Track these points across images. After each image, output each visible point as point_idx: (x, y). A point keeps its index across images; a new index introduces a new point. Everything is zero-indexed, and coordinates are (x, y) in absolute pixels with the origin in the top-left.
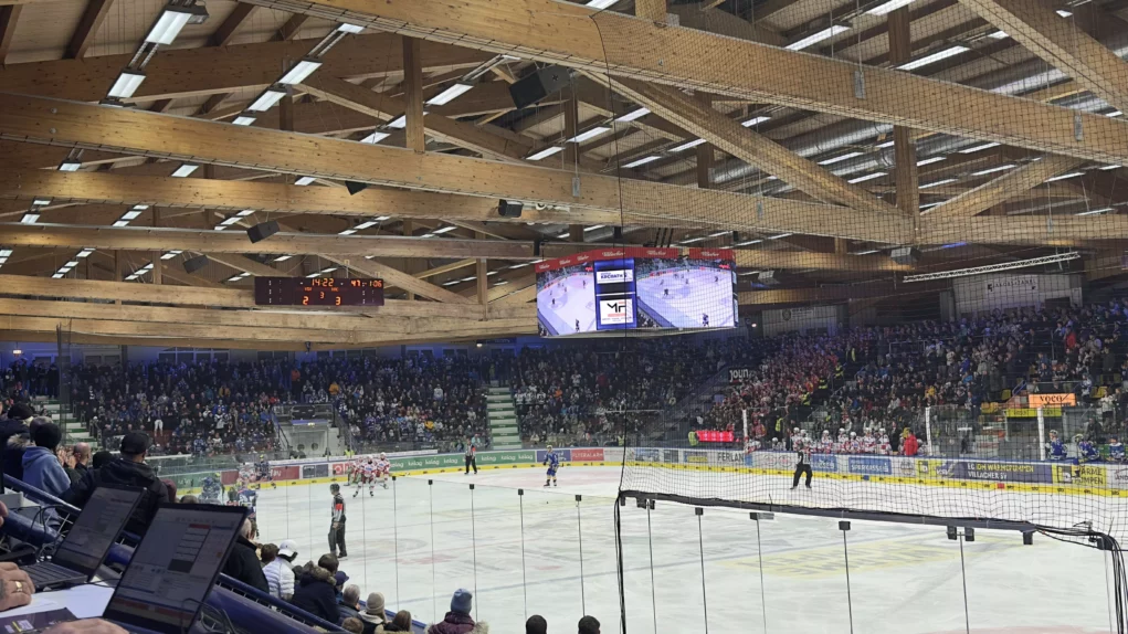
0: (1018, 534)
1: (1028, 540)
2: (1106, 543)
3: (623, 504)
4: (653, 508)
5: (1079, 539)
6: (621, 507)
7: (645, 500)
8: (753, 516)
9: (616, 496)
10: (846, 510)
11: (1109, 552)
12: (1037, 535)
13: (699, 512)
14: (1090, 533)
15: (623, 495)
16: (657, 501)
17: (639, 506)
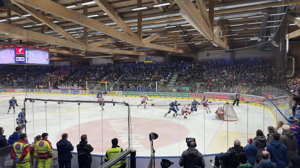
0: (112, 104)
1: (114, 105)
2: (127, 105)
3: (26, 101)
4: (34, 102)
5: (123, 104)
6: (25, 102)
7: (31, 100)
8: (59, 103)
9: (24, 100)
10: (79, 101)
11: (128, 106)
12: (116, 104)
13: (46, 103)
14: (125, 103)
15: (26, 100)
16: (35, 101)
17: (30, 102)
